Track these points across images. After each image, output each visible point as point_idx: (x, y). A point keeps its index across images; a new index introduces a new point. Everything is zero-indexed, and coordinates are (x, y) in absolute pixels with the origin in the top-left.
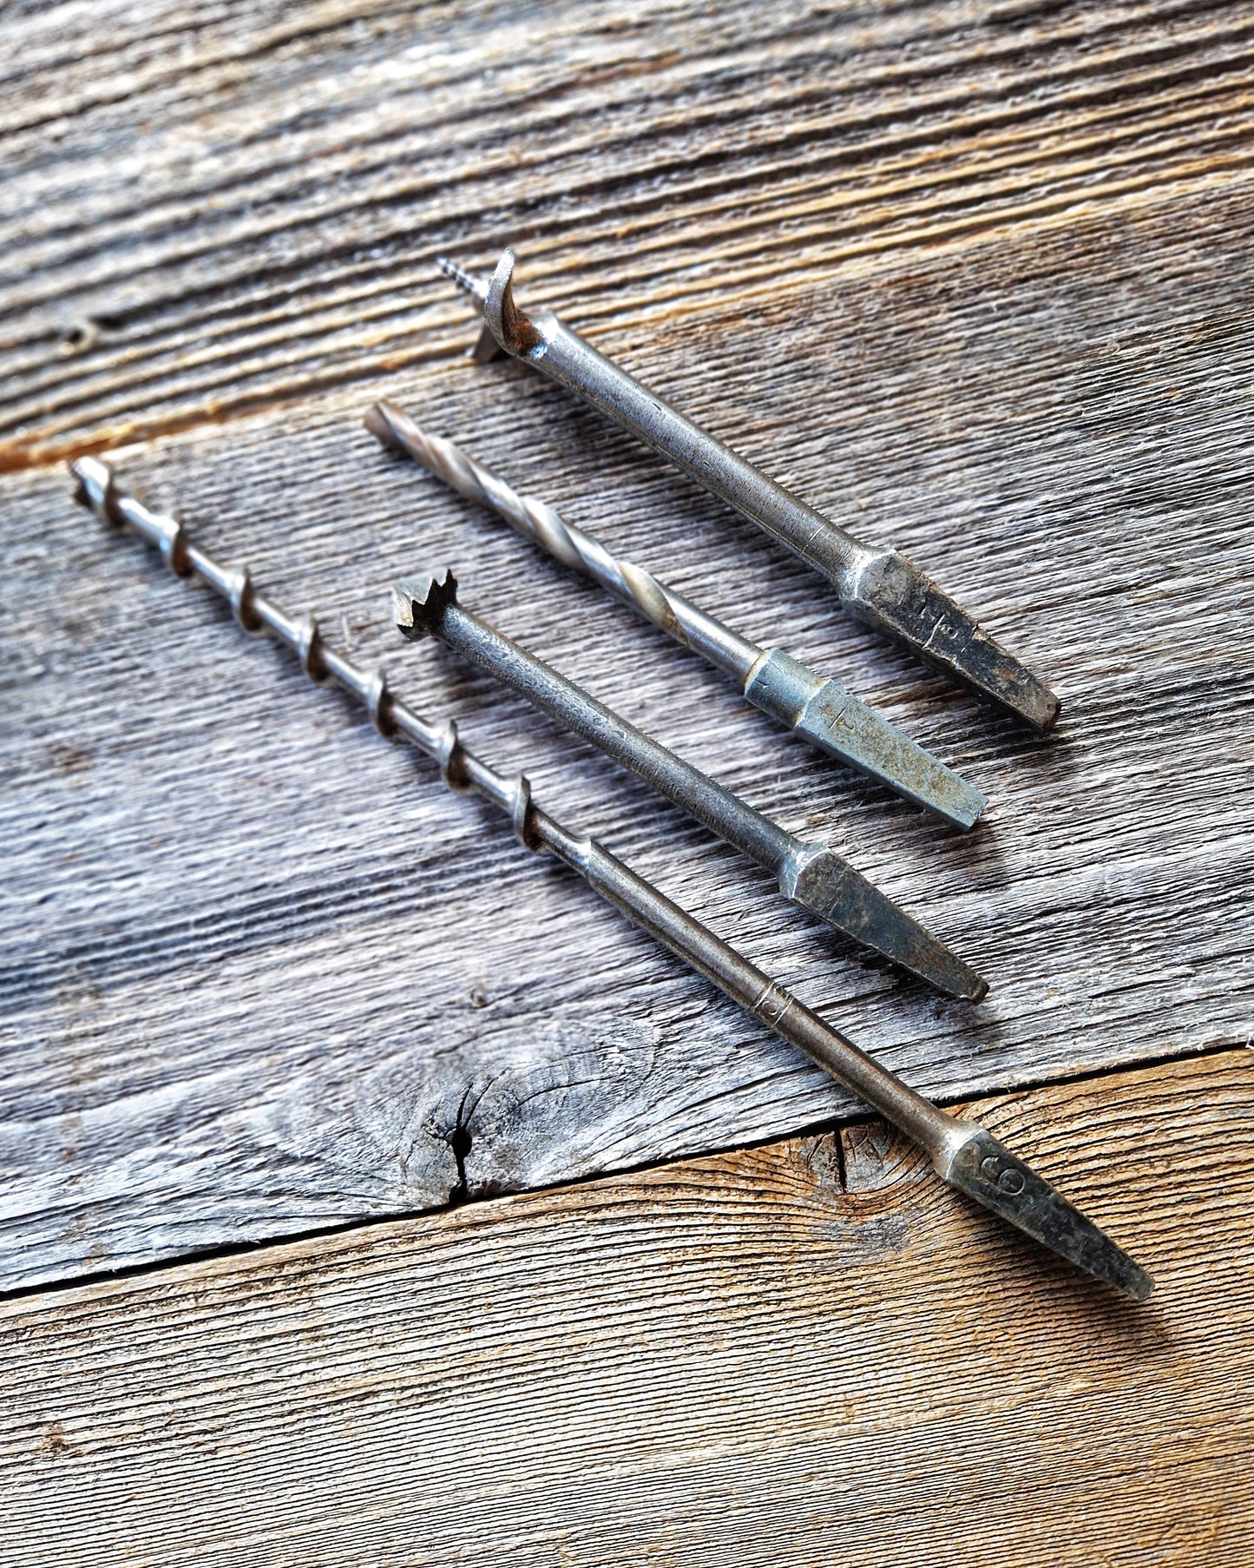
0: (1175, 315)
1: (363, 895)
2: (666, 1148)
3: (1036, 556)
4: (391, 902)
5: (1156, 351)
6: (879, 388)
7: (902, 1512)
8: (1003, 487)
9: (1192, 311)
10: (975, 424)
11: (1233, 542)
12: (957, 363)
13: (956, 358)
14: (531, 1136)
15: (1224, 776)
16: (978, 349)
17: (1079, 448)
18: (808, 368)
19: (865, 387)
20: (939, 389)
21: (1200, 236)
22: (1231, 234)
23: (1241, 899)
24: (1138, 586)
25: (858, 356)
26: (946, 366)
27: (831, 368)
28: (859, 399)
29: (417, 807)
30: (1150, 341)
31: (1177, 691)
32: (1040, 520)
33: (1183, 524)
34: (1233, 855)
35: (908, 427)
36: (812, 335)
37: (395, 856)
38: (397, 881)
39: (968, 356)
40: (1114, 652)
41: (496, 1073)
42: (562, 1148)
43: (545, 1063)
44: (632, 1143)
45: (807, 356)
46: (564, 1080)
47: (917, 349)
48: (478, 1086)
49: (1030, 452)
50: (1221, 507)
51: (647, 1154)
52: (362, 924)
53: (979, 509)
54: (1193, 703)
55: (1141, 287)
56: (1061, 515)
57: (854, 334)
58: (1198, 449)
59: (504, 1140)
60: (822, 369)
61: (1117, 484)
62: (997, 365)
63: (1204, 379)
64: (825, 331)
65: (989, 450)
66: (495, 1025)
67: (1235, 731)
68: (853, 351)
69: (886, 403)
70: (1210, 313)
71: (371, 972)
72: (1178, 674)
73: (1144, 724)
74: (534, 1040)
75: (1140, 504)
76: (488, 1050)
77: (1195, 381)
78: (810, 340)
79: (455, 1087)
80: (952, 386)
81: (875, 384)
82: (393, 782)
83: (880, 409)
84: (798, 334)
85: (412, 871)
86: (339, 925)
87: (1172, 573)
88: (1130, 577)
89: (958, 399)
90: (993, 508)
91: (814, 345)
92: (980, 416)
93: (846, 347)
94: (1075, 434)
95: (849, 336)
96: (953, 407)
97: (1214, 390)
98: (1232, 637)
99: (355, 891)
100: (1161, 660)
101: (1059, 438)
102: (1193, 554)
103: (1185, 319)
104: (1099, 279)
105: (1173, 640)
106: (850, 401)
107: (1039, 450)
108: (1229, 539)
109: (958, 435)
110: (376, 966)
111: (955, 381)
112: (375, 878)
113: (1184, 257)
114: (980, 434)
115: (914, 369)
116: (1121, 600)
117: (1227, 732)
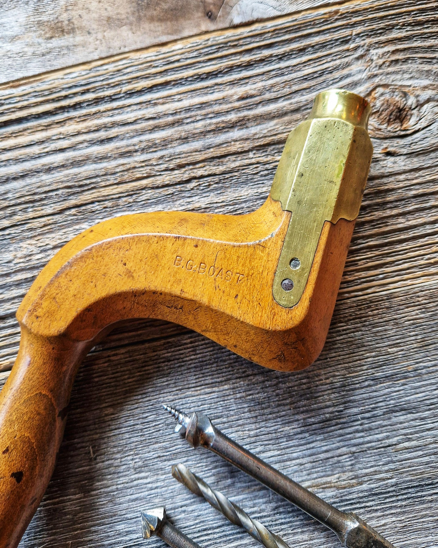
0: (410, 336)
3: (357, 431)
5: (402, 350)
8: (345, 402)
9: (417, 335)
10: (333, 376)
11: (432, 428)
15: (428, 522)
17: (374, 388)
21: (419, 305)
22: (431, 305)
24: (395, 445)
30: (401, 346)
31: (411, 488)
32: (359, 417)
40: (387, 471)
50: (427, 414)
54: (417, 492)
55: (397, 324)
56: (368, 415)
61: (388, 403)
62: (342, 353)
63: (420, 362)
65: (339, 387)
67: (432, 505)
70: (423, 336)
72: (411, 481)
73: (398, 500)
75: (397, 411)
77: (417, 363)
87: (409, 439)
88: (393, 441)
89: (328, 366)
90: (341, 411)
92: (337, 373)
94: (372, 382)
96: (326, 369)
97: (425, 367)
98: (431, 467)
100: (404, 475)
101: (366, 383)
102: (416, 433)
103: (413, 338)
104: (381, 320)
105: (410, 467)
107: (359, 388)
108: (430, 427)
109: (328, 381)
111: (327, 359)
113: (413, 313)
114: (336, 381)
116: (390, 450)
117: (429, 505)
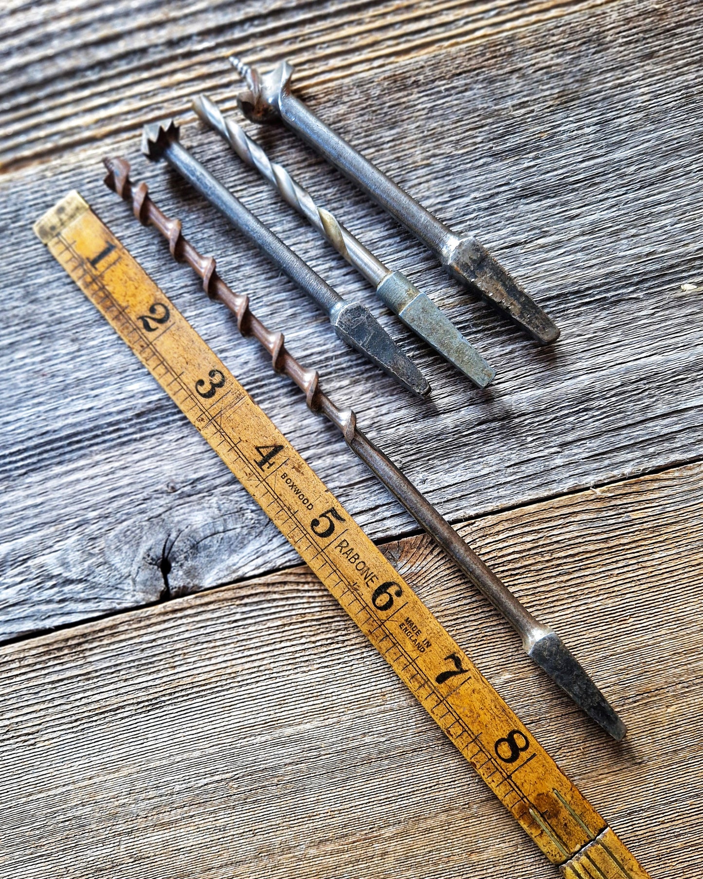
0: (543, 90)
1: (104, 434)
2: (279, 562)
3: (471, 228)
4: (120, 437)
5: (532, 111)
6: (381, 137)
7: (414, 750)
8: (451, 191)
9: (552, 88)
10: (434, 156)
11: (577, 216)
12: (424, 122)
13: (423, 120)
14: (204, 560)
15: (575, 343)
16: (435, 114)
17: (492, 167)
18: (341, 128)
19: (373, 137)
20: (415, 137)
21: (555, 46)
22: (572, 44)
23: (586, 410)
24: (526, 242)
25: (369, 120)
26: (418, 124)
27: (353, 128)
28: (370, 144)
29: (132, 383)
30: (529, 106)
31: (549, 299)
32: (472, 208)
33: (550, 207)
34: (581, 386)
35: (398, 159)
36: (342, 109)
37: (121, 412)
38: (123, 425)
39: (429, 118)
41: (183, 527)
42: (222, 566)
43: (210, 520)
44: (260, 561)
45: (340, 121)
46: (221, 529)
47: (401, 115)
48: (174, 535)
49: (465, 171)
50: (570, 196)
51: (269, 567)
52: (104, 450)
53: (439, 203)
54: (557, 305)
55: (524, 75)
56: (484, 205)
57: (366, 108)
58: (557, 165)
59: (189, 563)
60: (349, 128)
61: (513, 186)
62: (445, 122)
63: (559, 125)
64: (350, 107)
65: (443, 170)
66: (181, 501)
67: (580, 319)
68: (366, 117)
69: (385, 146)
70: (561, 89)
71: (110, 476)
72: (549, 289)
74: (203, 509)
75: (526, 197)
76: (178, 515)
77: (554, 127)
78: (342, 112)
79: (161, 536)
80: (421, 135)
81: (378, 136)
82: (118, 371)
83: (382, 149)
84: (335, 109)
85: (131, 420)
86: (91, 452)
87: (545, 234)
88: (522, 237)
89: (425, 142)
90: (447, 202)
91: (344, 115)
92: (437, 151)
93: (362, 115)
94: (490, 159)
95: (363, 109)
96: (422, 147)
97: (564, 132)
98: (578, 268)
99: (99, 432)
100: (540, 282)
101: (481, 162)
102: (555, 223)
103: (547, 93)
104: (501, 72)
105: (546, 271)
106: (365, 146)
107: (470, 169)
108: (575, 214)
109: (425, 162)
110: (113, 473)
111: (423, 132)
112: (110, 424)
113: (547, 58)
114: (437, 162)
115: (400, 126)
116: (517, 250)
117: (577, 320)
